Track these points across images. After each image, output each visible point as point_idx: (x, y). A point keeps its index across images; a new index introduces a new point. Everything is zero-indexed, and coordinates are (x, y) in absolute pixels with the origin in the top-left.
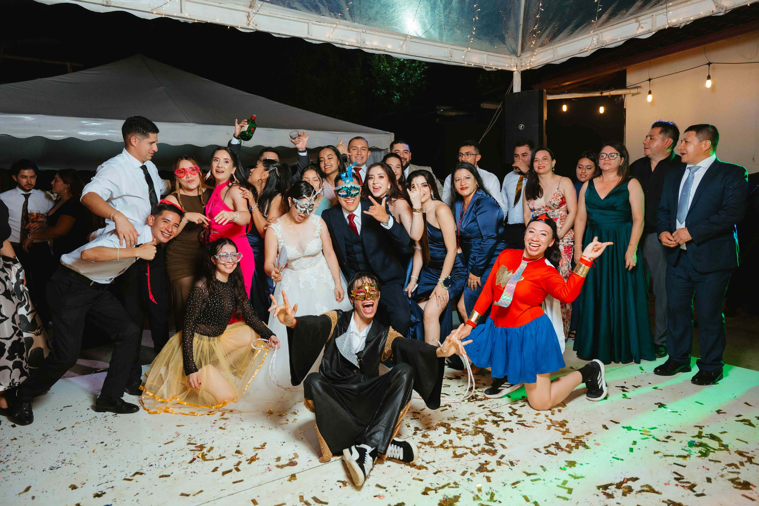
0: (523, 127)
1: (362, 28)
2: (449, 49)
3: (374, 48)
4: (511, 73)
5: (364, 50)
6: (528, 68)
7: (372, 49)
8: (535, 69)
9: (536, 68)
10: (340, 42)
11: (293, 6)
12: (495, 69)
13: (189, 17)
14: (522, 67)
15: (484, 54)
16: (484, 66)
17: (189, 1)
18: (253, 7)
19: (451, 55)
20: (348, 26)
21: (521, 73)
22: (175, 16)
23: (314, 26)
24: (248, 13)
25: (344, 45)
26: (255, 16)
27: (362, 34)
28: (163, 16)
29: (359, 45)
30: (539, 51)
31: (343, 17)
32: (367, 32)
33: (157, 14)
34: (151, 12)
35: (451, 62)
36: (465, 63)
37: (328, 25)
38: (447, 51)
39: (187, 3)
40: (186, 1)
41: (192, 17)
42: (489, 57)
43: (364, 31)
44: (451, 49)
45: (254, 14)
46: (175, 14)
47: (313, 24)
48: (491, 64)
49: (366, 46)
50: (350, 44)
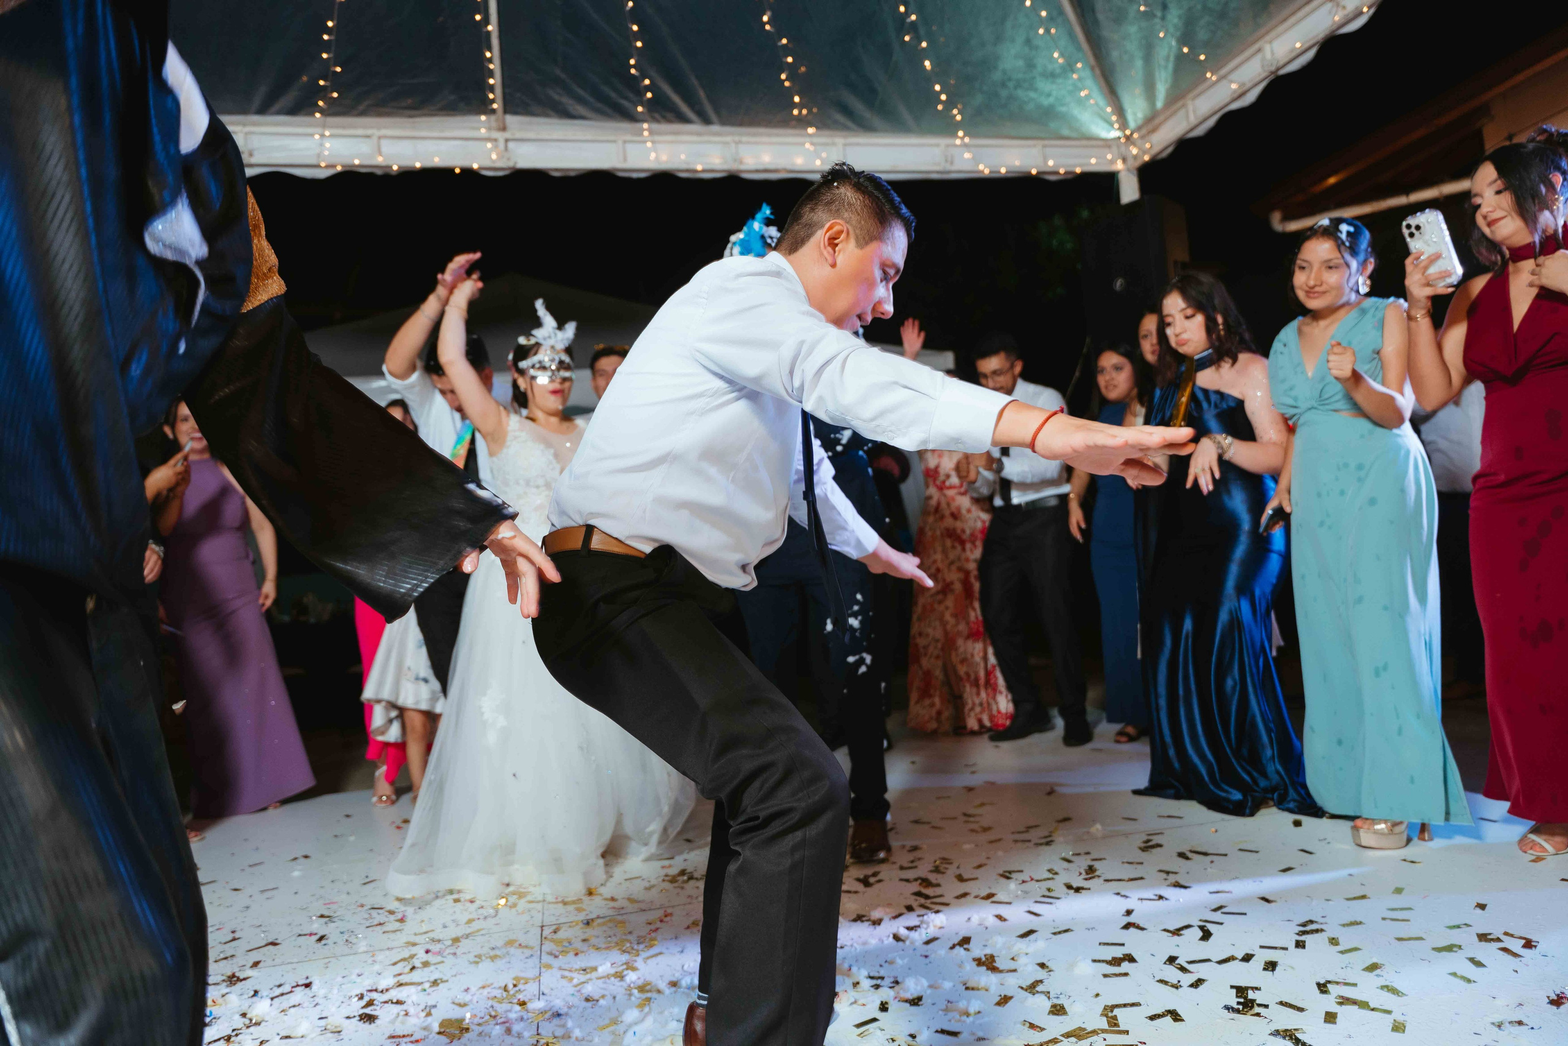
0: (1121, 284)
1: (731, 134)
2: (941, 147)
3: (762, 168)
5: (743, 175)
6: (1147, 158)
7: (757, 171)
8: (1163, 159)
9: (1164, 154)
10: (684, 166)
11: (573, 112)
12: (1066, 173)
13: (384, 164)
14: (1135, 157)
15: (1035, 146)
16: (1034, 172)
17: (386, 137)
18: (504, 129)
19: (949, 159)
20: (699, 134)
21: (1135, 172)
22: (360, 166)
23: (629, 146)
24: (496, 140)
25: (696, 171)
26: (511, 145)
27: (733, 145)
28: (339, 168)
29: (726, 167)
30: (1162, 118)
31: (683, 119)
32: (744, 139)
33: (327, 167)
34: (318, 166)
35: (949, 172)
36: (984, 170)
37: (657, 138)
38: (937, 151)
39: (384, 142)
40: (380, 138)
41: (389, 163)
42: (1048, 151)
43: (737, 138)
44: (948, 146)
45: (507, 141)
46: (357, 162)
47: (625, 142)
48: (1051, 163)
49: (743, 167)
50: (707, 168)
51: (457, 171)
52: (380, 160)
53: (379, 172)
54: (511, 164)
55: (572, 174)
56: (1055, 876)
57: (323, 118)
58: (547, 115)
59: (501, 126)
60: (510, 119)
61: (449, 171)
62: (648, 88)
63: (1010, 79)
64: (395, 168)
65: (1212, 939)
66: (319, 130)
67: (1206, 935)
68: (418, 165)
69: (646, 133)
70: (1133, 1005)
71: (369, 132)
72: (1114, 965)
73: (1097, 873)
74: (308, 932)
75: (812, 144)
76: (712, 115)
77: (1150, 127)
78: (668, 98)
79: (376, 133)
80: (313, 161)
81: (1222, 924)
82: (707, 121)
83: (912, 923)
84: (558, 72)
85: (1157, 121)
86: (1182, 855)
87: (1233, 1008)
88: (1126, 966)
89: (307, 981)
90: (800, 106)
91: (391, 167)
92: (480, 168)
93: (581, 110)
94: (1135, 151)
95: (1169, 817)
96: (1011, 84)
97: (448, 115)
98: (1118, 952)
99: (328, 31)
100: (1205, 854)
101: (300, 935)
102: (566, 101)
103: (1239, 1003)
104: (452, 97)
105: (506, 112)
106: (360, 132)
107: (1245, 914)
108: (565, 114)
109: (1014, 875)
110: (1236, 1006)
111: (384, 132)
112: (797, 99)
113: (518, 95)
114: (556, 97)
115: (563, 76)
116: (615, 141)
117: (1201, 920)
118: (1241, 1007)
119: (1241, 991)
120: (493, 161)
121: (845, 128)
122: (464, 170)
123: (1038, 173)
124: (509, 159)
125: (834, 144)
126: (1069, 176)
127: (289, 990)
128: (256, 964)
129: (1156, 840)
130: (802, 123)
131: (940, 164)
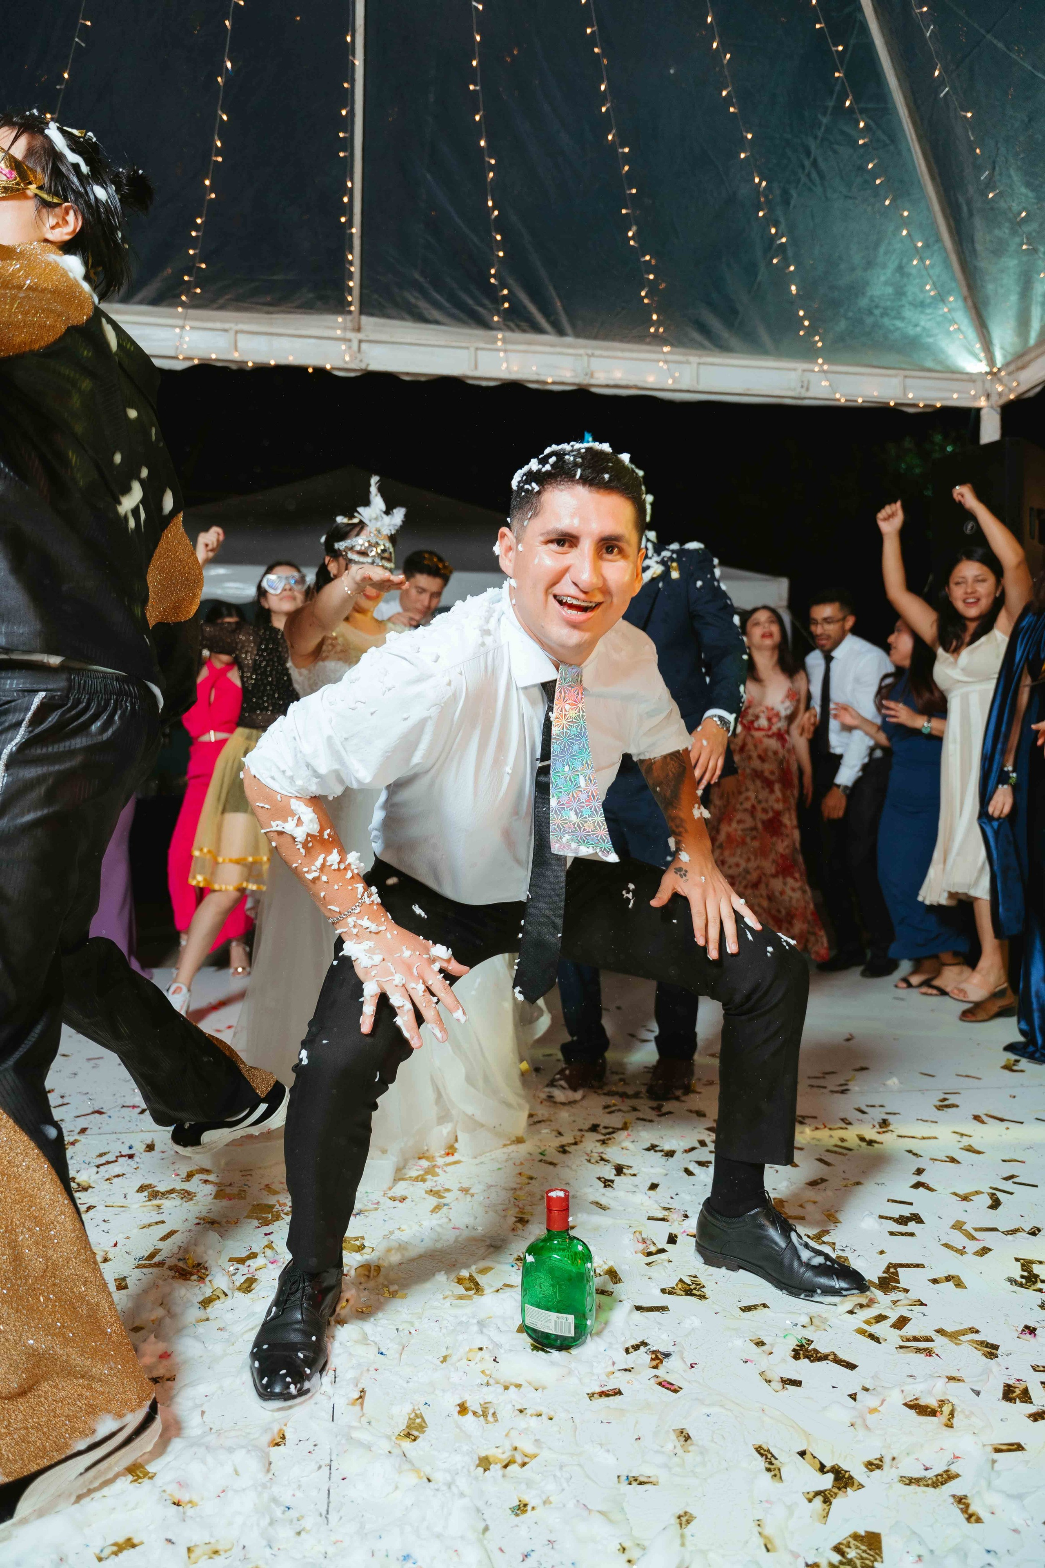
0: (972, 527)
1: (585, 347)
2: (799, 372)
3: (611, 383)
5: (594, 390)
6: (1012, 397)
7: (607, 386)
8: (1029, 399)
9: (1031, 394)
10: (534, 377)
11: (429, 317)
12: (925, 406)
13: (239, 359)
14: (1000, 394)
15: (896, 376)
16: (892, 404)
17: (242, 332)
18: (359, 329)
19: (805, 385)
20: (552, 345)
21: (999, 410)
22: (216, 360)
23: (480, 353)
24: (350, 340)
25: (546, 383)
26: (364, 346)
27: (586, 358)
28: (196, 362)
29: (577, 380)
30: (1033, 355)
31: (538, 329)
32: (597, 352)
33: (185, 359)
34: (176, 358)
35: (805, 398)
36: (841, 398)
37: (509, 347)
38: (793, 375)
39: (240, 337)
40: (237, 332)
41: (245, 359)
42: (909, 381)
43: (590, 352)
44: (804, 371)
45: (360, 341)
46: (214, 356)
47: (477, 349)
48: (910, 396)
49: (593, 382)
50: (558, 379)
51: (310, 370)
52: (236, 356)
53: (234, 367)
54: (363, 366)
55: (423, 379)
56: (848, 1127)
57: (185, 310)
58: (403, 319)
59: (357, 327)
60: (365, 319)
61: (302, 370)
62: (505, 298)
63: (877, 307)
64: (250, 364)
65: (1000, 1208)
66: (180, 322)
67: (996, 1204)
68: (273, 363)
69: (499, 343)
70: (917, 1266)
71: (227, 326)
72: (901, 1224)
73: (891, 1128)
74: (131, 1104)
75: (666, 362)
76: (567, 327)
77: (1020, 363)
78: (525, 307)
79: (234, 327)
80: (172, 353)
81: (1012, 1194)
82: (561, 332)
83: (703, 1159)
84: (417, 276)
85: (1027, 358)
86: (977, 1118)
87: (1016, 1281)
88: (912, 1226)
89: (130, 1152)
90: (658, 323)
91: (247, 362)
92: (333, 368)
93: (437, 314)
94: (1000, 389)
95: (967, 1076)
96: (877, 312)
97: (305, 313)
98: (906, 1211)
99: (197, 228)
100: (1002, 1120)
101: (123, 1106)
102: (423, 305)
103: (1022, 1277)
104: (311, 295)
105: (362, 312)
106: (218, 325)
107: (1036, 1186)
108: (421, 318)
109: (807, 1121)
110: (1019, 1280)
111: (241, 327)
112: (655, 317)
113: (376, 296)
114: (413, 300)
115: (421, 280)
116: (467, 348)
117: (991, 1188)
118: (1024, 1281)
119: (1026, 1265)
120: (346, 363)
121: (702, 347)
123: (896, 404)
124: (361, 361)
125: (688, 362)
126: (928, 410)
127: (114, 1159)
128: (83, 1131)
129: (952, 1099)
130: (659, 340)
131: (795, 389)
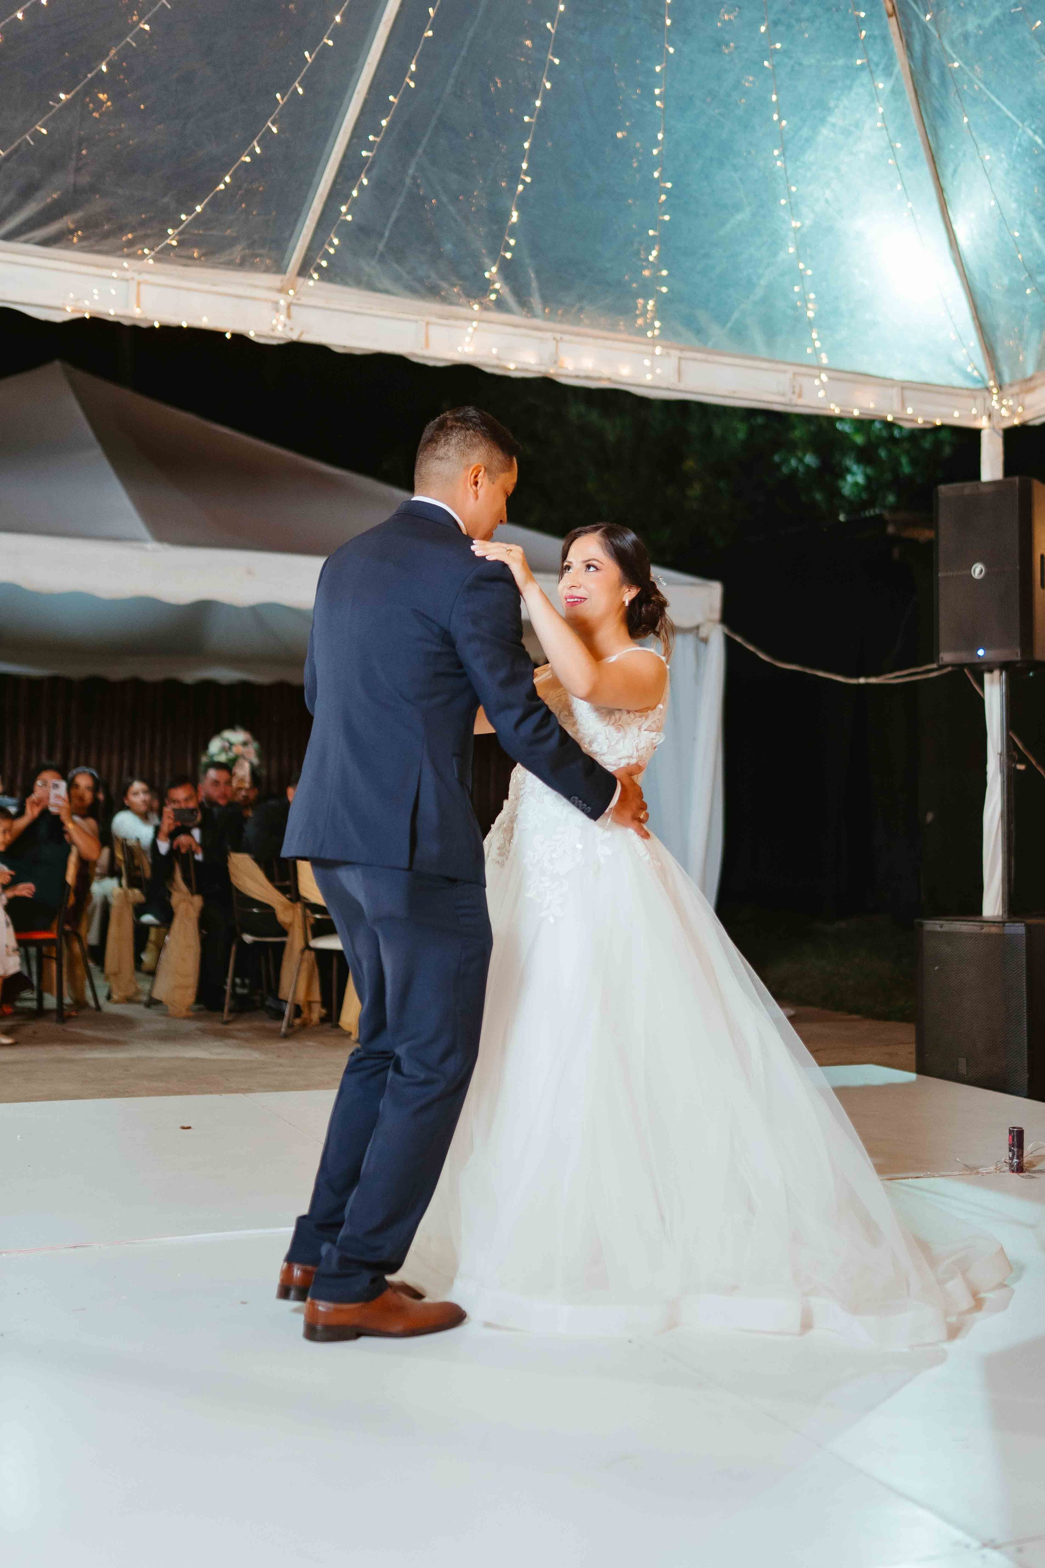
1: (554, 331)
2: (790, 375)
3: (582, 374)
4: (975, 434)
5: (561, 380)
6: (1016, 422)
7: (577, 377)
9: (1036, 423)
10: (495, 362)
11: (380, 286)
12: (925, 423)
13: (142, 317)
14: (1003, 418)
15: (894, 387)
16: (889, 417)
17: (150, 284)
19: (797, 390)
20: (516, 325)
21: (1001, 433)
22: (113, 315)
23: (432, 328)
24: (276, 302)
25: (507, 368)
26: (293, 310)
27: (553, 343)
28: (86, 316)
29: (539, 367)
31: (502, 309)
32: (567, 337)
33: (75, 313)
34: (64, 309)
35: (796, 405)
36: (834, 408)
38: (783, 379)
39: (144, 290)
40: (141, 283)
41: (147, 316)
42: (908, 394)
43: (558, 336)
44: (797, 375)
47: (428, 324)
48: (910, 411)
49: (561, 371)
50: (520, 366)
51: (228, 336)
52: (140, 313)
55: (358, 352)
59: (289, 289)
60: (303, 283)
61: (219, 335)
62: (495, 291)
64: (156, 325)
68: (184, 325)
69: (470, 330)
76: (538, 307)
77: (1027, 386)
79: (135, 275)
82: (530, 313)
91: (150, 322)
92: (256, 337)
93: (387, 283)
94: (1005, 413)
102: (375, 273)
105: (300, 273)
108: (371, 287)
111: (144, 276)
114: (367, 269)
115: (384, 251)
116: (417, 322)
120: (275, 332)
122: (233, 335)
123: (894, 419)
124: (291, 329)
126: (926, 426)
130: (651, 342)
131: (783, 395)
